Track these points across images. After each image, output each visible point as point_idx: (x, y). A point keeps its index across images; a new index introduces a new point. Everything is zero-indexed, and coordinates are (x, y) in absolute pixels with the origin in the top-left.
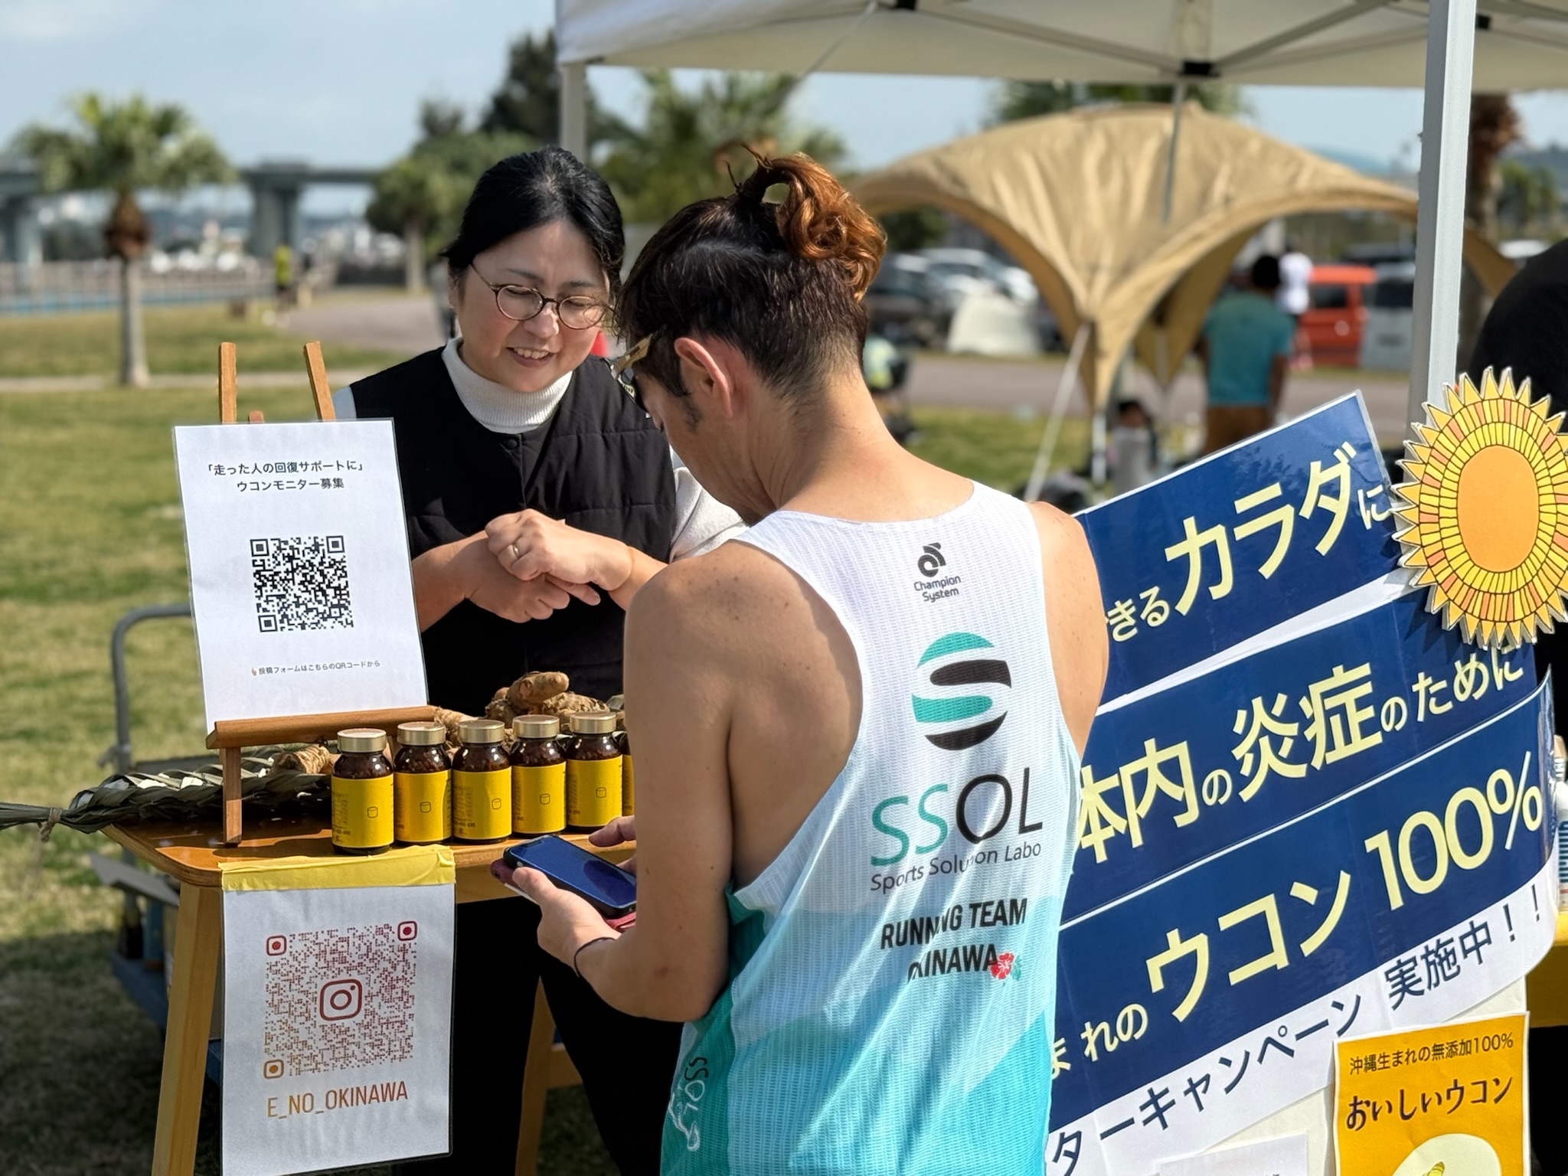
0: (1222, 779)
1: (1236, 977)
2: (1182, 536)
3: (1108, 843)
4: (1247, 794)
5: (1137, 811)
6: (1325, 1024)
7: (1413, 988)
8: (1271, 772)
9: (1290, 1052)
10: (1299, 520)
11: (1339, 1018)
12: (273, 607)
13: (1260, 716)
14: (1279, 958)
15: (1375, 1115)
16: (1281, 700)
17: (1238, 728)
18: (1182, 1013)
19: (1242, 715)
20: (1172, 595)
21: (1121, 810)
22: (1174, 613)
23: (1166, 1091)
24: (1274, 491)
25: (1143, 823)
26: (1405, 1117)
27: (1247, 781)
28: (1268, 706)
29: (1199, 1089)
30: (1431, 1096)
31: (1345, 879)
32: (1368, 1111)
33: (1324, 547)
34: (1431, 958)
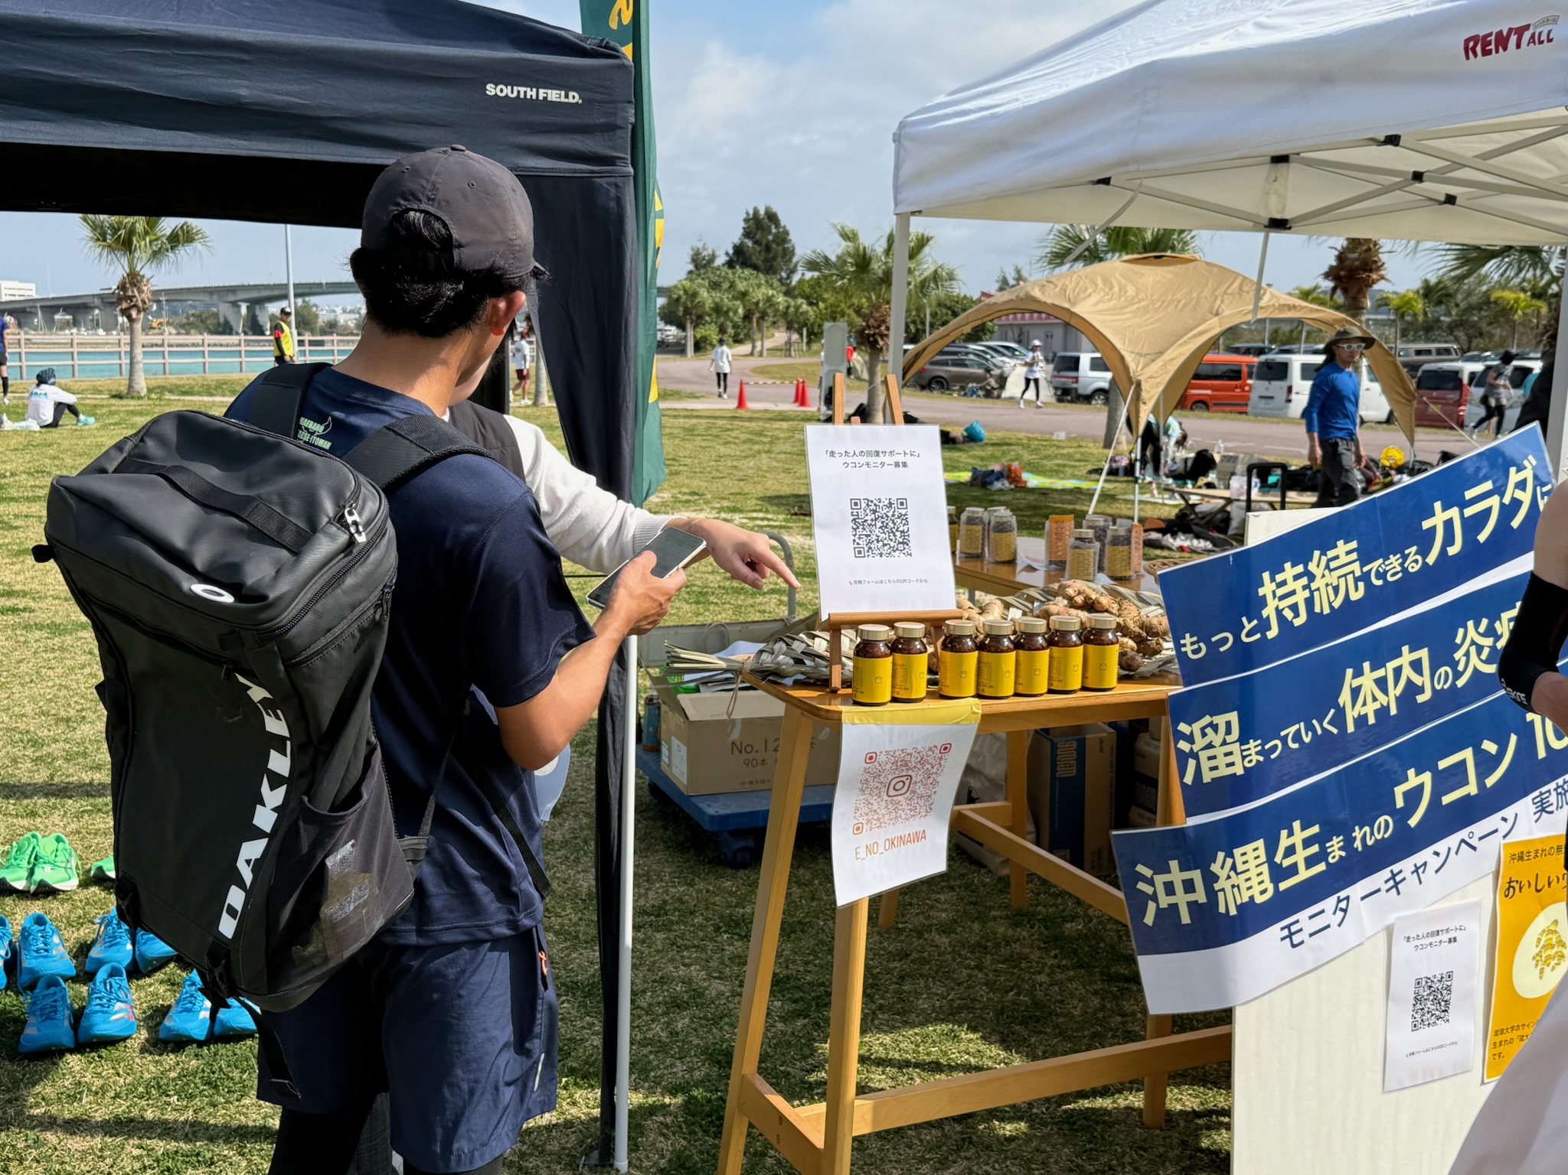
0: (1447, 673)
1: (1447, 800)
2: (1433, 514)
3: (1376, 712)
4: (1460, 683)
5: (1395, 692)
6: (1496, 831)
7: (1548, 809)
8: (1476, 670)
9: (1474, 848)
10: (1502, 505)
11: (1504, 828)
12: (863, 542)
13: (1472, 633)
14: (1472, 789)
15: (1521, 888)
16: (1485, 622)
17: (1458, 640)
18: (1413, 822)
19: (1461, 631)
20: (1424, 552)
21: (1385, 692)
22: (1425, 564)
23: (1401, 872)
24: (1488, 486)
25: (1398, 699)
26: (1538, 891)
27: (1462, 674)
28: (1477, 626)
29: (1420, 871)
30: (1553, 878)
31: (1513, 738)
32: (1517, 886)
33: (1515, 523)
34: (1560, 790)
